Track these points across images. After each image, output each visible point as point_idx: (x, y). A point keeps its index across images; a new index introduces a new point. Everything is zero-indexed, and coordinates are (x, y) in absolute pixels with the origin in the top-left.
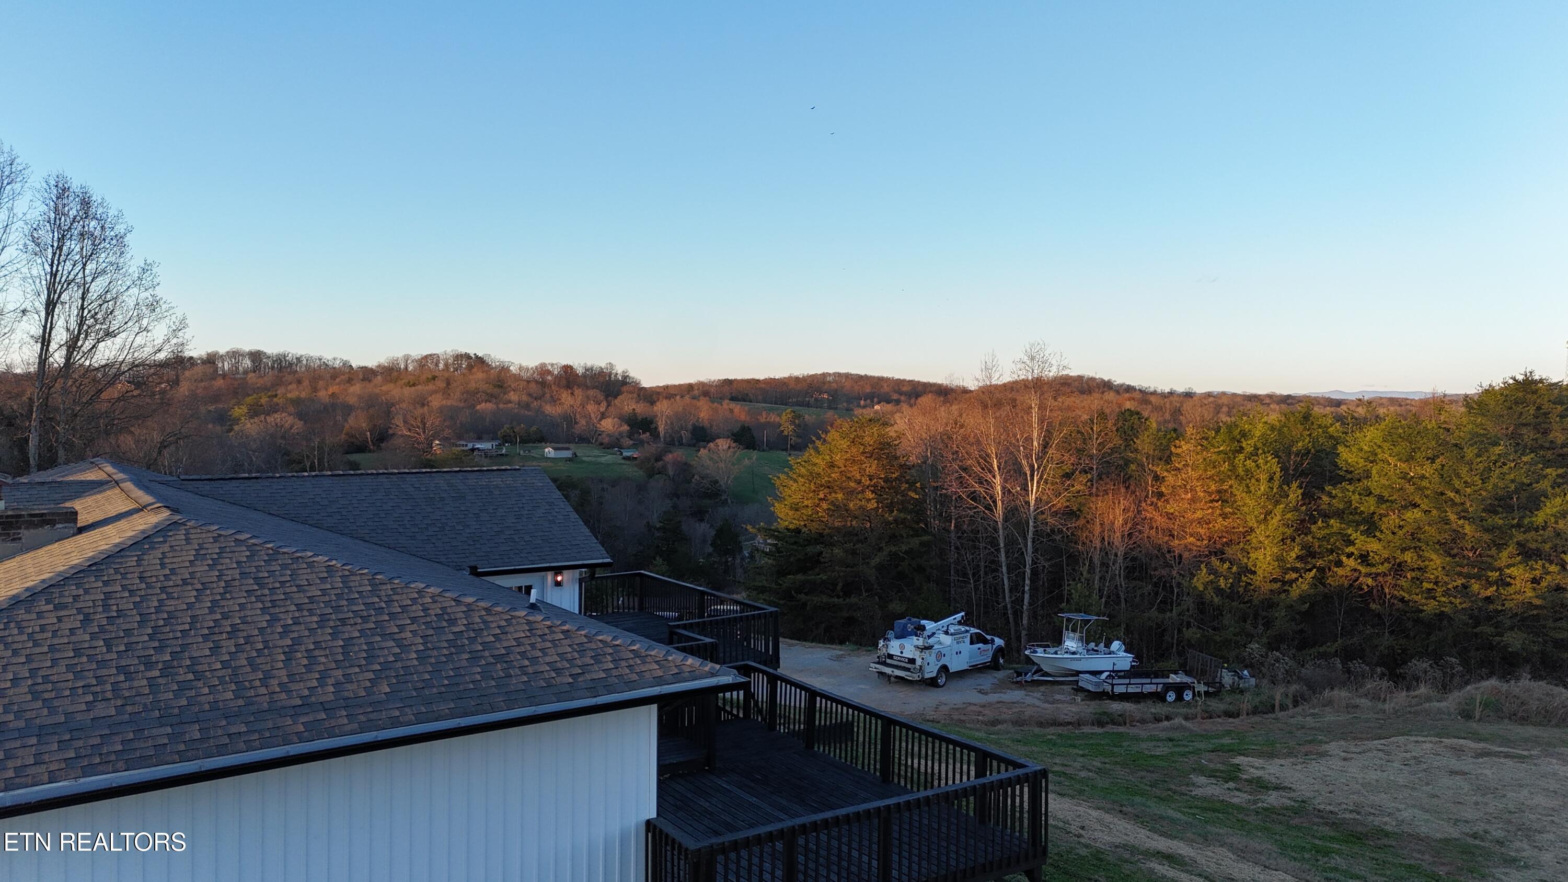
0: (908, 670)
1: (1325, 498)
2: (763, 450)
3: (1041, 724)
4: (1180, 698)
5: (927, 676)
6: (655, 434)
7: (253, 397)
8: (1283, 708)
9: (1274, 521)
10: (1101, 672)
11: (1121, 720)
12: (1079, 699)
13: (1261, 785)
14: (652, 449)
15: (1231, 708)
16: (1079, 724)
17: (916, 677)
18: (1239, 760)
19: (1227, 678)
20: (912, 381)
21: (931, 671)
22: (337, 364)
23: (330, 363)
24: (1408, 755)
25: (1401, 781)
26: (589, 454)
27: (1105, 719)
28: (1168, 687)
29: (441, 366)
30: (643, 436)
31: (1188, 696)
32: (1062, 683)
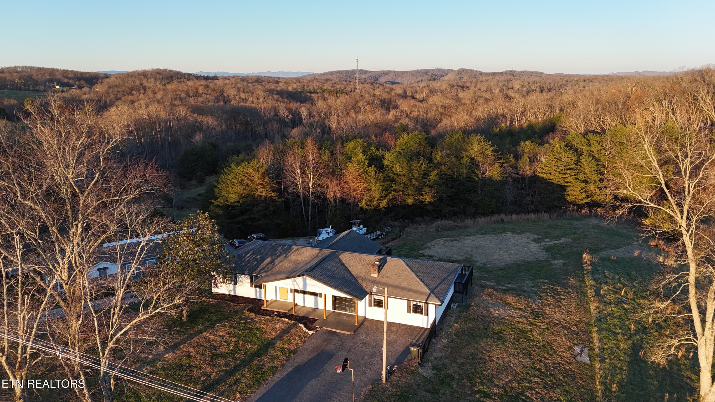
19: (386, 230)
28: (379, 235)
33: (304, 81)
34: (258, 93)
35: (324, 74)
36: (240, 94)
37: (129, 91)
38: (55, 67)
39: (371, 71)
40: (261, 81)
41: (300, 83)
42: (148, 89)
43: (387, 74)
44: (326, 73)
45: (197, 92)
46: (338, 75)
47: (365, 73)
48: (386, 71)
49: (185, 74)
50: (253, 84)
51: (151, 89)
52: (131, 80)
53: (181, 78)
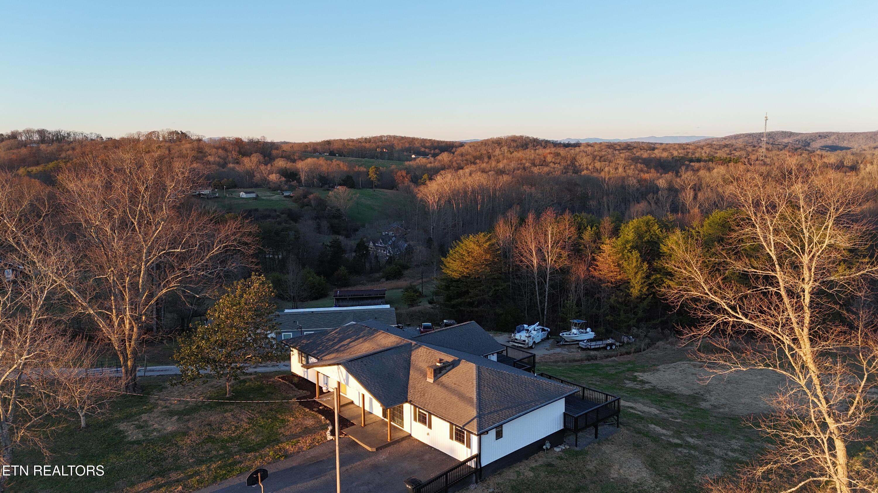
0: (524, 344)
1: (655, 264)
2: (360, 189)
3: (570, 361)
4: (611, 348)
5: (530, 346)
6: (299, 181)
7: (54, 162)
8: (644, 350)
9: (639, 277)
10: (584, 340)
11: (595, 358)
12: (579, 350)
13: (643, 382)
14: (300, 191)
15: (628, 351)
16: (582, 360)
17: (527, 346)
18: (636, 374)
19: (626, 339)
20: (431, 140)
21: (531, 344)
22: (94, 137)
23: (89, 136)
24: (681, 369)
25: (679, 378)
26: (265, 195)
27: (590, 358)
28: (608, 345)
29: (161, 139)
30: (293, 183)
31: (614, 347)
32: (572, 344)
33: (691, 147)
34: (618, 162)
35: (725, 138)
36: (595, 163)
37: (473, 160)
38: (416, 137)
39: (800, 134)
40: (632, 148)
41: (684, 149)
42: (492, 158)
43: (825, 137)
44: (728, 137)
45: (545, 160)
46: (746, 138)
47: (789, 136)
48: (823, 133)
49: (542, 141)
50: (621, 151)
51: (496, 158)
52: (485, 148)
53: (536, 146)
